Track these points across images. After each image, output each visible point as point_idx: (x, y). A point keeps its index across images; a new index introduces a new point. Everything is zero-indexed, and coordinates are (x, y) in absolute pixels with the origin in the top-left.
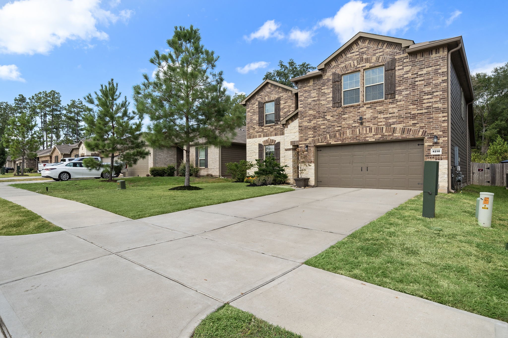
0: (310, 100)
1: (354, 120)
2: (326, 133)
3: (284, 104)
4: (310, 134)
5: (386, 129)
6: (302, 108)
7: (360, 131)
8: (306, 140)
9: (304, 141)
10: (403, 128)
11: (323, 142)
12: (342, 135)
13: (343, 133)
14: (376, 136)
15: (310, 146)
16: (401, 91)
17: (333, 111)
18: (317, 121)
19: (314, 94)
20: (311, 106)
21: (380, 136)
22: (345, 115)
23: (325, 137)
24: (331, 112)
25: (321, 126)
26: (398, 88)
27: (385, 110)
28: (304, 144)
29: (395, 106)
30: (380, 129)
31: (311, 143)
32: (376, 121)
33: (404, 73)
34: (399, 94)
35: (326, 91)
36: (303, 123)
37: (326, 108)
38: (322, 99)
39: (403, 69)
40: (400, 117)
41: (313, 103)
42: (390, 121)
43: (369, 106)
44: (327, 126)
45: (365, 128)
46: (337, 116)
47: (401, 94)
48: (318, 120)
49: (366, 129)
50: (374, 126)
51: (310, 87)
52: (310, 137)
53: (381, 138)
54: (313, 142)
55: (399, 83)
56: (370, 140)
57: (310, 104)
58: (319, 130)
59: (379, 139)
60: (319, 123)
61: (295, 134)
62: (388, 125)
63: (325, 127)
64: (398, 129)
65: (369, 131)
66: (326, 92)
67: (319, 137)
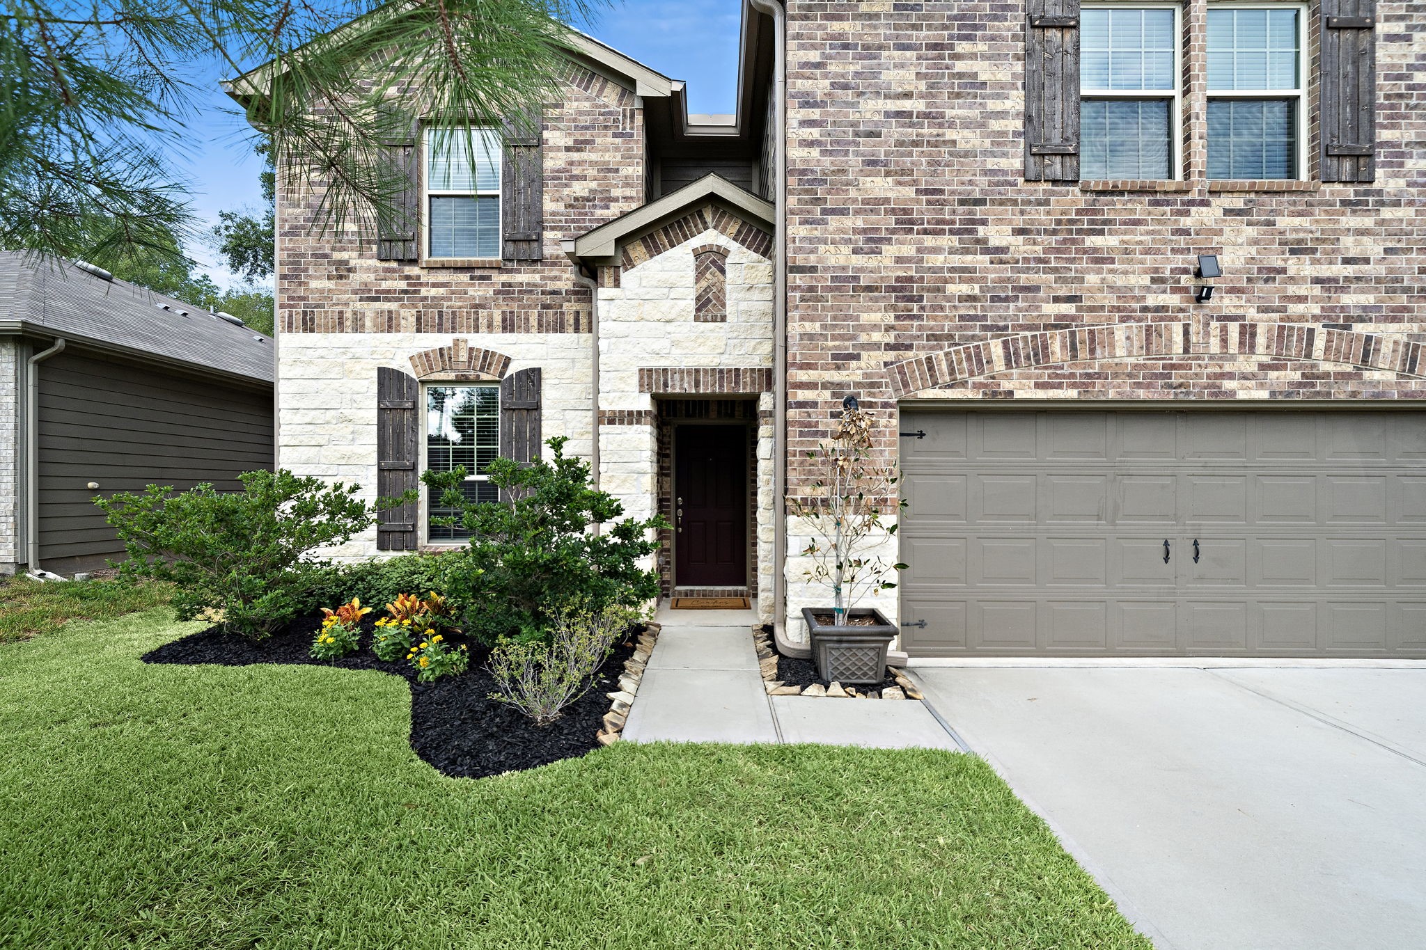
0: (871, 109)
1: (1156, 270)
2: (985, 328)
3: (568, 149)
4: (875, 327)
5: (1329, 341)
6: (815, 152)
7: (1193, 339)
8: (842, 359)
9: (825, 368)
10: (1407, 345)
11: (964, 384)
12: (1083, 354)
13: (1092, 340)
14: (1273, 375)
15: (871, 405)
16: (1398, 155)
17: (1029, 203)
18: (919, 250)
19: (901, 72)
20: (880, 144)
21: (1297, 376)
22: (1101, 233)
23: (978, 355)
24: (1015, 203)
25: (952, 281)
26: (1384, 135)
27: (1323, 241)
28: (825, 386)
29: (1368, 222)
30: (1300, 339)
31: (879, 385)
32: (1278, 291)
33: (1412, 61)
34: (1390, 164)
35: (985, 72)
36: (822, 248)
37: (986, 173)
38: (954, 112)
39: (1407, 38)
40: (1393, 284)
41: (894, 131)
42: (1348, 299)
43: (1238, 202)
44: (989, 289)
45: (1215, 325)
46: (1054, 232)
47: (1401, 165)
48: (929, 241)
49: (1224, 330)
50: (1266, 316)
51: (875, 27)
52: (876, 346)
53: (1300, 385)
54: (893, 380)
55: (1392, 107)
56: (1242, 395)
57: (870, 134)
58: (933, 308)
59: (1289, 394)
60: (938, 260)
61: (670, 327)
62: (1339, 322)
63: (977, 292)
64: (1386, 348)
65: (1241, 343)
66: (982, 77)
67: (932, 348)
